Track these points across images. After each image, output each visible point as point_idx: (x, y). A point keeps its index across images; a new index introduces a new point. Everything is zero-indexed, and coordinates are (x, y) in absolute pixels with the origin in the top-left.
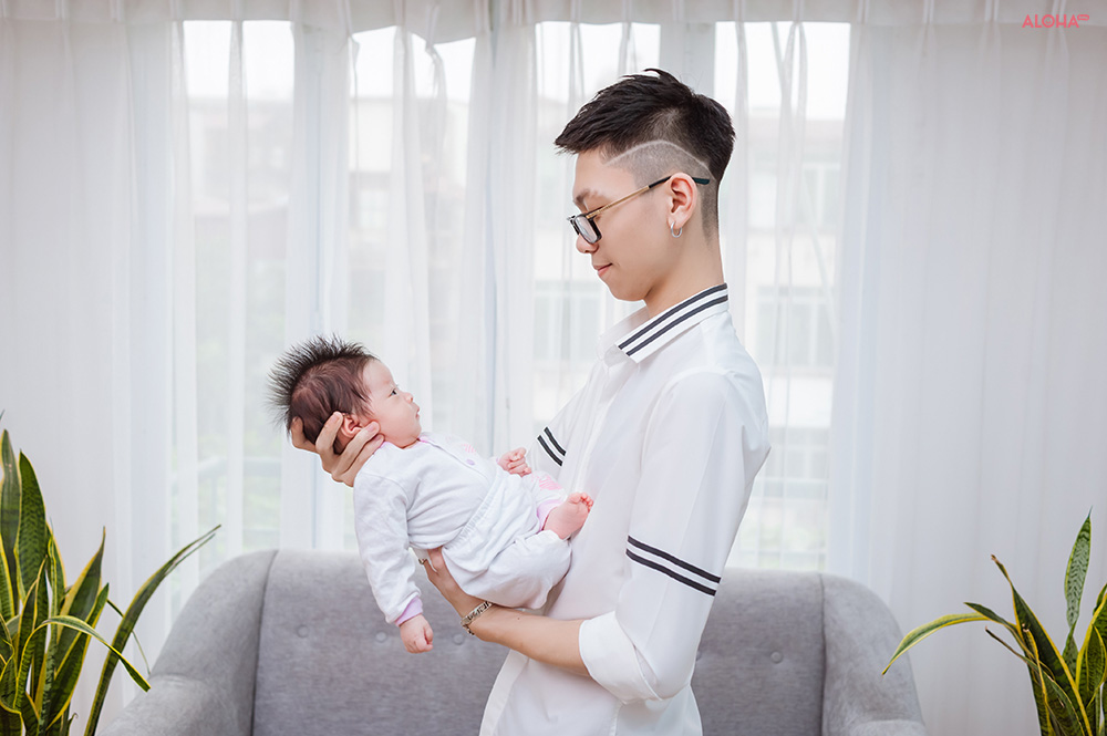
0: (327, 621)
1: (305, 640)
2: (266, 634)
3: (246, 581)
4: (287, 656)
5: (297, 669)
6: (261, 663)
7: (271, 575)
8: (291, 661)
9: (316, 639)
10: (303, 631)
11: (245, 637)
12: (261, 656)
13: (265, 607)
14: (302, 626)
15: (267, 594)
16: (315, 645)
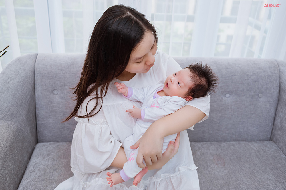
0: (67, 87)
1: (57, 96)
2: (38, 93)
3: (25, 70)
4: (50, 103)
5: (54, 109)
6: (37, 106)
7: (36, 67)
8: (51, 105)
9: (62, 95)
10: (56, 92)
11: (29, 97)
12: (37, 103)
13: (36, 82)
14: (55, 90)
15: (36, 76)
16: (62, 98)
